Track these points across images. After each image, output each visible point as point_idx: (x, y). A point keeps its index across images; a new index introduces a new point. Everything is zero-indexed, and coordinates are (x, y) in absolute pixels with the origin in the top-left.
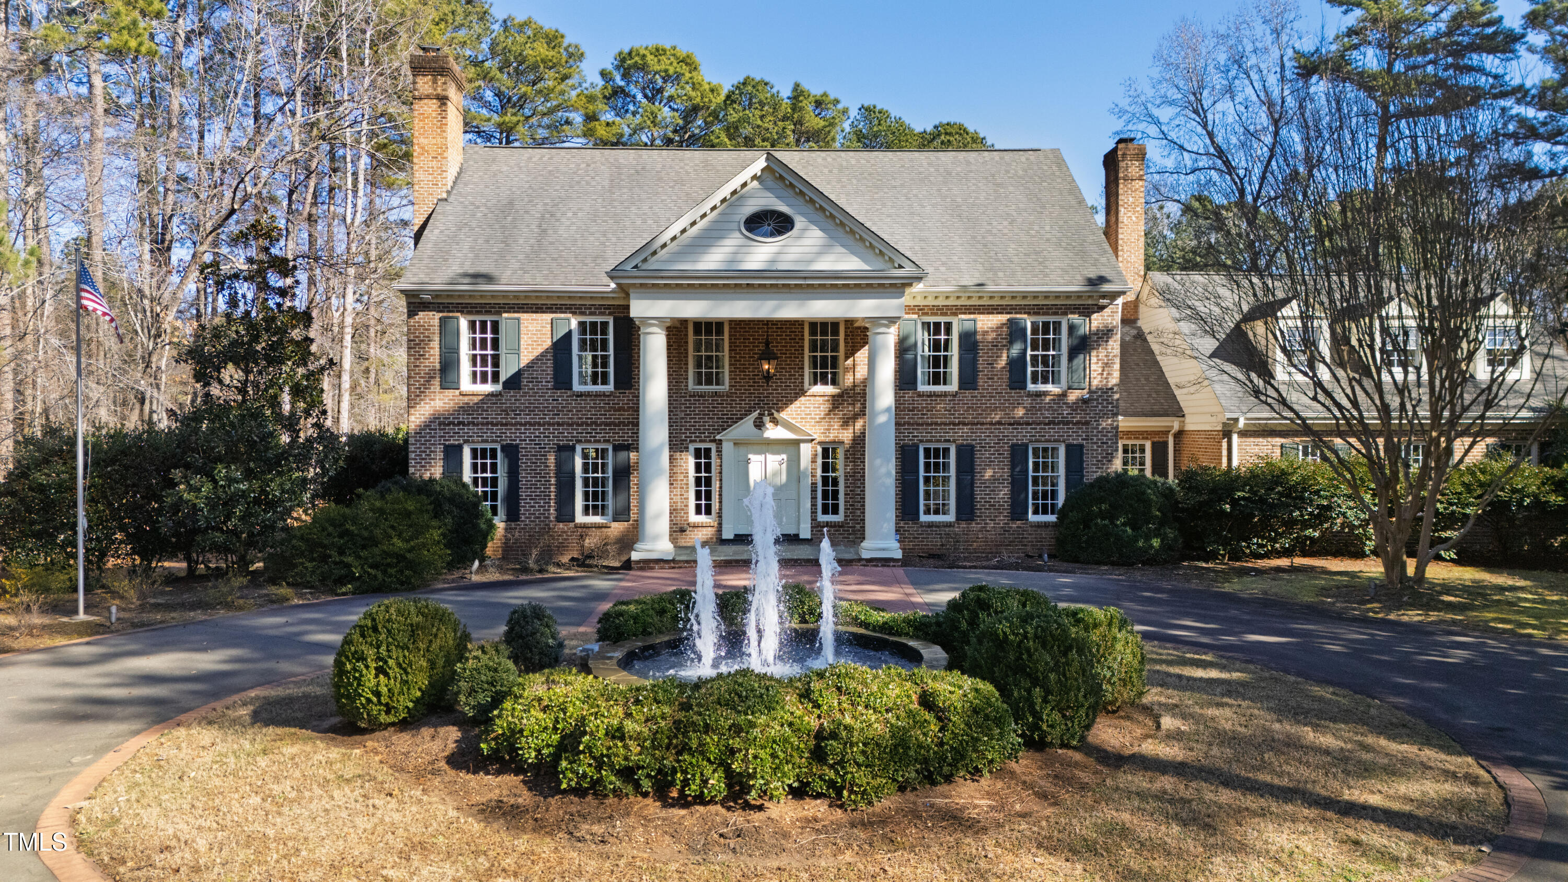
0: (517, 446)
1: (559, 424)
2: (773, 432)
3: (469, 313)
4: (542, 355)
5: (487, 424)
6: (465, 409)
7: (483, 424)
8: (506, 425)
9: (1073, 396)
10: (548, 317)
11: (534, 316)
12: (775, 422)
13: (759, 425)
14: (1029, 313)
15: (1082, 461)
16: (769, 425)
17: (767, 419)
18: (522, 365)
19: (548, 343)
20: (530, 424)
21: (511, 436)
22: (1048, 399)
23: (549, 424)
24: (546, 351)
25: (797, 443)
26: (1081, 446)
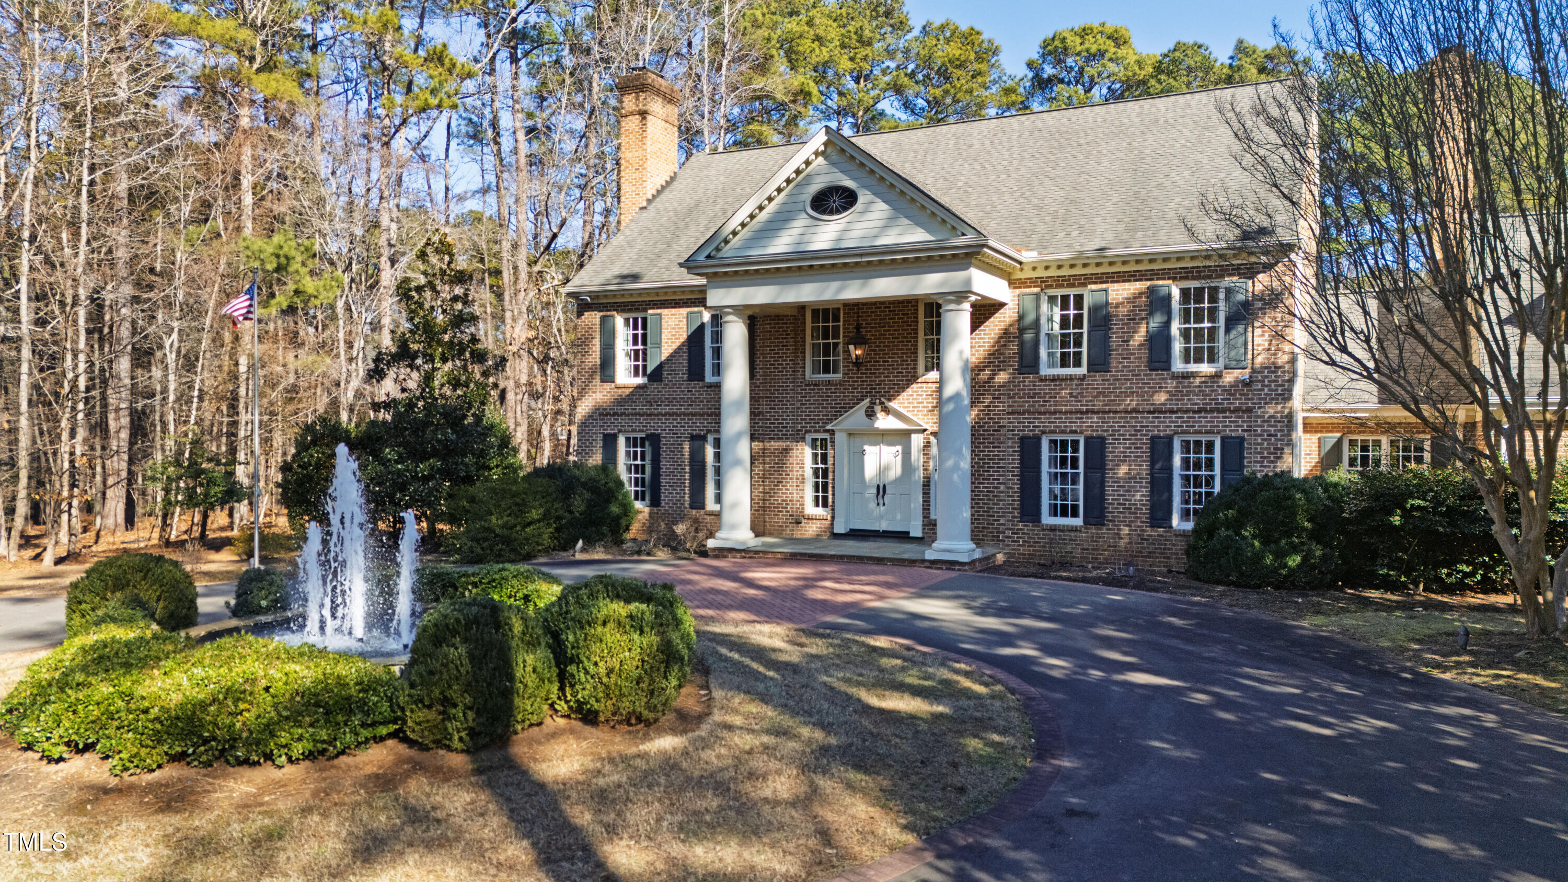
0: (659, 435)
1: (693, 415)
2: (884, 422)
3: (623, 311)
4: (679, 348)
5: (636, 414)
6: (620, 401)
7: (632, 415)
8: (650, 415)
9: (1229, 378)
10: (684, 311)
11: (673, 311)
12: (887, 410)
13: (870, 414)
14: (1174, 279)
15: (1242, 458)
16: (880, 415)
17: (878, 408)
18: (663, 359)
19: (684, 337)
20: (671, 415)
21: (654, 426)
22: (1198, 380)
23: (685, 415)
24: (683, 345)
25: (907, 434)
26: (1242, 439)
